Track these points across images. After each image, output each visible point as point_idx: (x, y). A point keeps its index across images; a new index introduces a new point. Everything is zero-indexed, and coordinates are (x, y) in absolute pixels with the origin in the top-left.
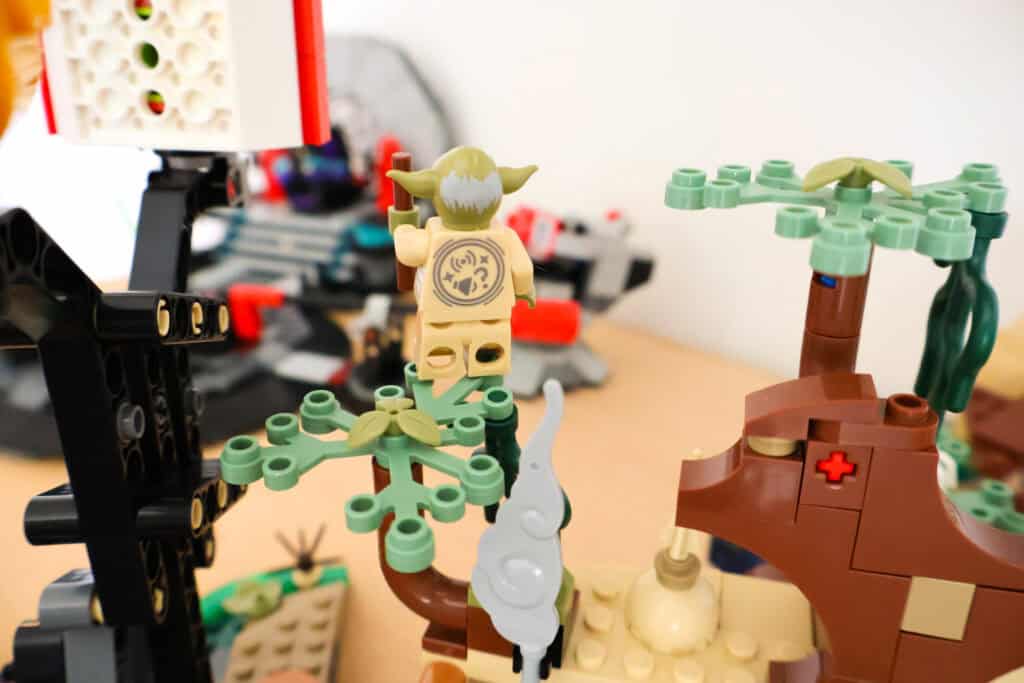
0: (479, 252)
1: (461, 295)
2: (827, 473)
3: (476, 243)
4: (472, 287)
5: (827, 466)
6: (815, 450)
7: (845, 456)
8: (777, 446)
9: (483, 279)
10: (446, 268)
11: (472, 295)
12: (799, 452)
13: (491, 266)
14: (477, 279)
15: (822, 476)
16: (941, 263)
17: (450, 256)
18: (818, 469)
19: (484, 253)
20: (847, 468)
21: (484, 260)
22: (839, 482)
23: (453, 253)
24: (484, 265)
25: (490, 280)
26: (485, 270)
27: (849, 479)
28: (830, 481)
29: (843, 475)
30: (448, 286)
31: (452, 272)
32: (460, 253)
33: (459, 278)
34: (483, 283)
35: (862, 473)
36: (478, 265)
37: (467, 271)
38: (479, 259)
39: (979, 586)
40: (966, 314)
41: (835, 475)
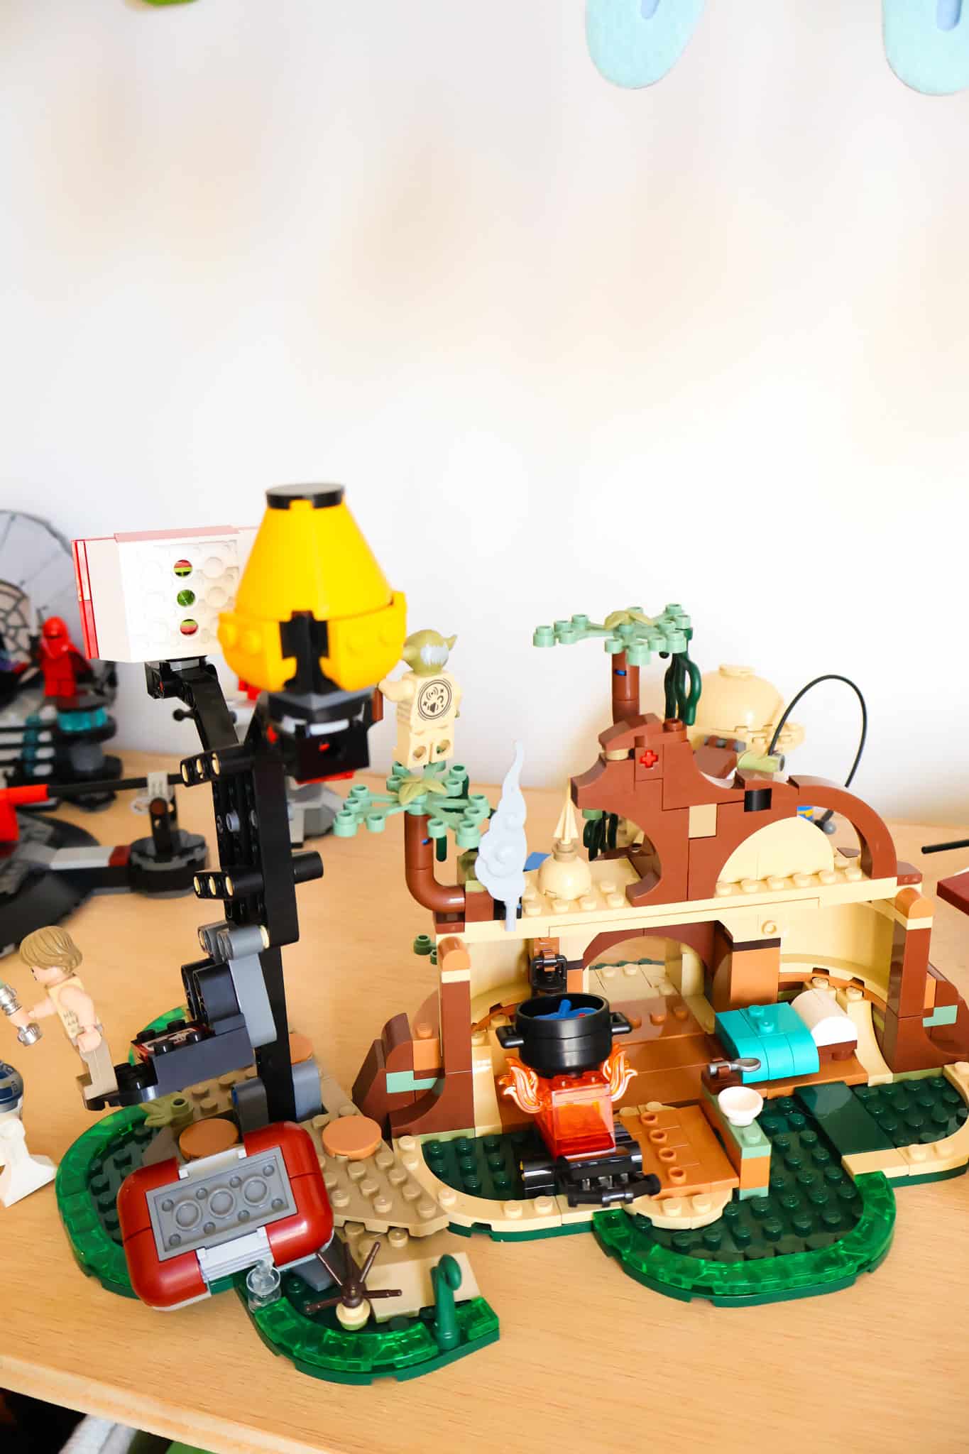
0: (440, 687)
1: (431, 714)
2: (645, 763)
3: (437, 682)
4: (436, 707)
5: (644, 759)
6: (639, 752)
7: (652, 752)
8: (620, 754)
9: (441, 702)
10: (424, 699)
11: (436, 712)
12: (632, 754)
13: (445, 694)
14: (438, 702)
15: (643, 765)
16: (664, 655)
17: (425, 693)
18: (642, 762)
19: (442, 687)
20: (653, 758)
21: (442, 691)
22: (651, 766)
23: (428, 690)
24: (442, 694)
25: (445, 703)
26: (442, 697)
27: (655, 764)
28: (648, 766)
29: (652, 762)
30: (425, 708)
31: (427, 700)
32: (430, 690)
33: (430, 703)
34: (441, 705)
35: (660, 759)
36: (440, 694)
37: (434, 699)
38: (439, 691)
39: (718, 804)
40: (684, 674)
41: (649, 763)
